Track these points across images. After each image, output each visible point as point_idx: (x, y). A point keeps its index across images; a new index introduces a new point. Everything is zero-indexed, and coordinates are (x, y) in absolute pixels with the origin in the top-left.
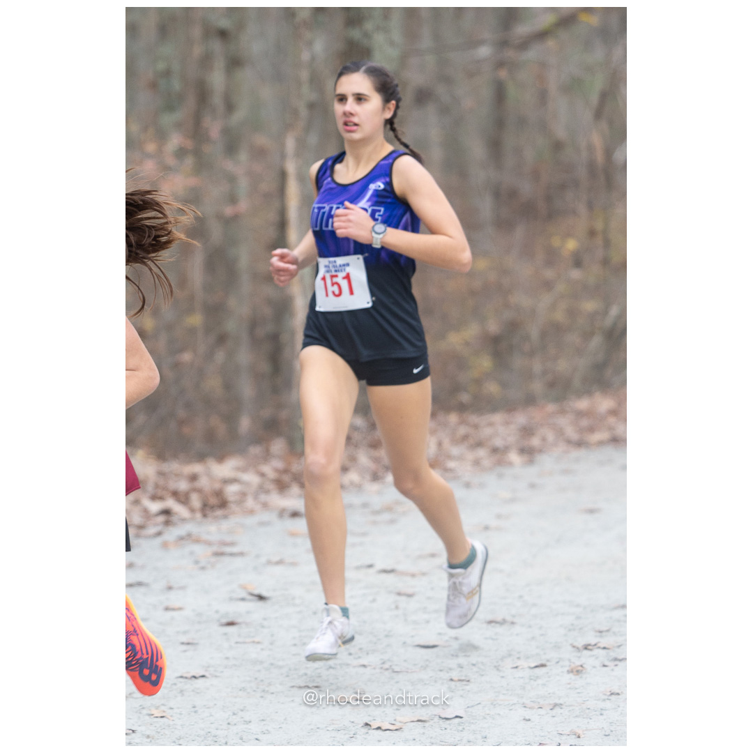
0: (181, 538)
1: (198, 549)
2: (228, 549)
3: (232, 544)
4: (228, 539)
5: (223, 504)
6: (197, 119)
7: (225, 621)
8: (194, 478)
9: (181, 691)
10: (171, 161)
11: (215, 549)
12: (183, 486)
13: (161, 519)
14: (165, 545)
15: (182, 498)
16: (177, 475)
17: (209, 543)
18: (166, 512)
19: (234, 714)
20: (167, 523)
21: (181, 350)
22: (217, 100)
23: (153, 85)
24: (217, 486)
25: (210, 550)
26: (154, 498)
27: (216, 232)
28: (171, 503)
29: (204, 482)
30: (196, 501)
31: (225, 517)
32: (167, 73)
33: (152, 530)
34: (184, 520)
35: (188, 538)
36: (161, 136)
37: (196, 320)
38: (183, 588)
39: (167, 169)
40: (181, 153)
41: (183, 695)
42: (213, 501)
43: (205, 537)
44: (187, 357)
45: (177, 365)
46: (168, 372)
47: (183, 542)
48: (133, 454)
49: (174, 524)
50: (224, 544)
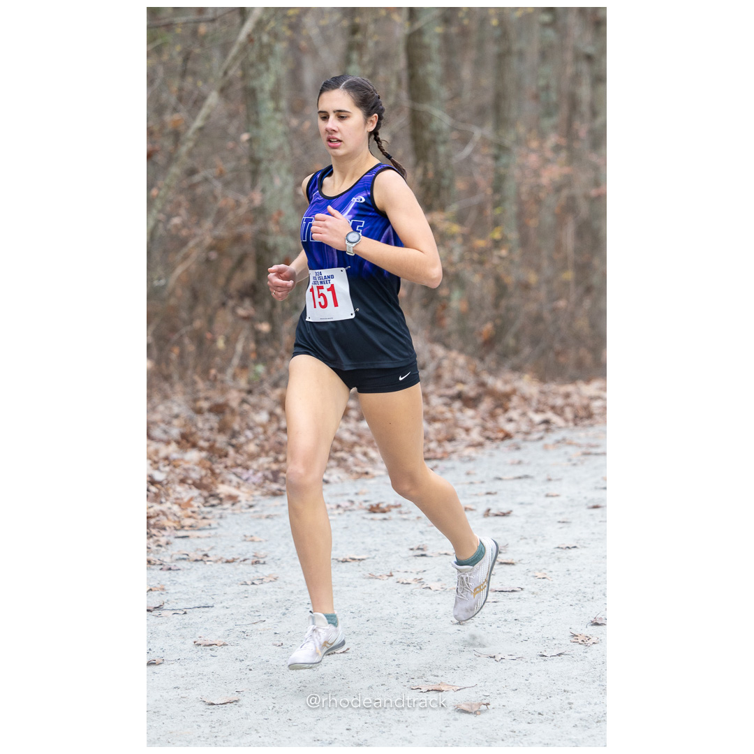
0: (558, 442)
1: (571, 450)
2: (594, 450)
3: (597, 446)
4: (594, 442)
5: (590, 416)
6: (570, 122)
7: (591, 505)
8: (567, 396)
9: (559, 558)
10: (549, 155)
11: (584, 450)
12: (559, 402)
13: (543, 427)
14: (546, 447)
15: (558, 411)
16: (554, 394)
17: (579, 446)
18: (547, 422)
19: (599, 576)
20: (547, 430)
21: (558, 298)
22: (585, 108)
23: (536, 97)
24: (585, 402)
25: (580, 451)
26: (537, 411)
27: (584, 209)
28: (550, 415)
29: (575, 399)
30: (569, 413)
31: (592, 425)
33: (536, 436)
34: (560, 428)
35: (563, 441)
36: (542, 136)
37: (569, 275)
38: (559, 480)
39: (546, 161)
40: (557, 149)
41: (559, 561)
42: (582, 413)
43: (576, 441)
44: (562, 303)
45: (554, 310)
46: (547, 316)
47: (559, 445)
48: (520, 378)
49: (552, 431)
50: (592, 446)
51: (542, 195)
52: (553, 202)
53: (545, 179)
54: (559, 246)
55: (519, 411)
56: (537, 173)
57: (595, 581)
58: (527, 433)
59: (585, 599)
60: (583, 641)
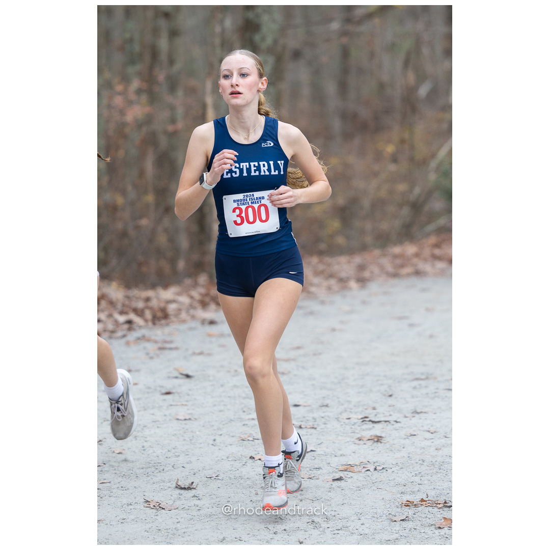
0: (138, 339)
1: (149, 346)
2: (168, 346)
3: (171, 342)
4: (168, 339)
5: (166, 316)
6: (151, 68)
7: (164, 391)
8: (148, 300)
9: (135, 437)
10: (133, 97)
11: (160, 345)
12: (140, 305)
13: (126, 326)
14: (128, 343)
15: (139, 313)
16: (137, 298)
17: (156, 342)
18: (129, 322)
19: (169, 451)
20: (130, 329)
21: (141, 217)
22: (163, 57)
23: (122, 49)
24: (162, 305)
25: (156, 346)
26: (122, 313)
27: (163, 141)
28: (132, 316)
29: (154, 303)
30: (148, 315)
31: (167, 325)
32: (131, 40)
33: (120, 334)
34: (140, 327)
35: (143, 338)
36: (125, 79)
37: (150, 198)
38: (138, 371)
39: (130, 103)
40: (139, 92)
41: (136, 439)
42: (159, 314)
43: (153, 338)
44: (144, 222)
45: (137, 228)
46: (132, 232)
47: (139, 341)
48: (109, 285)
49: (134, 330)
50: (166, 342)
51: (127, 130)
52: (137, 137)
53: (129, 117)
54: (142, 174)
55: (106, 313)
56: (122, 112)
57: (166, 455)
58: (113, 332)
59: (157, 471)
60: (154, 506)
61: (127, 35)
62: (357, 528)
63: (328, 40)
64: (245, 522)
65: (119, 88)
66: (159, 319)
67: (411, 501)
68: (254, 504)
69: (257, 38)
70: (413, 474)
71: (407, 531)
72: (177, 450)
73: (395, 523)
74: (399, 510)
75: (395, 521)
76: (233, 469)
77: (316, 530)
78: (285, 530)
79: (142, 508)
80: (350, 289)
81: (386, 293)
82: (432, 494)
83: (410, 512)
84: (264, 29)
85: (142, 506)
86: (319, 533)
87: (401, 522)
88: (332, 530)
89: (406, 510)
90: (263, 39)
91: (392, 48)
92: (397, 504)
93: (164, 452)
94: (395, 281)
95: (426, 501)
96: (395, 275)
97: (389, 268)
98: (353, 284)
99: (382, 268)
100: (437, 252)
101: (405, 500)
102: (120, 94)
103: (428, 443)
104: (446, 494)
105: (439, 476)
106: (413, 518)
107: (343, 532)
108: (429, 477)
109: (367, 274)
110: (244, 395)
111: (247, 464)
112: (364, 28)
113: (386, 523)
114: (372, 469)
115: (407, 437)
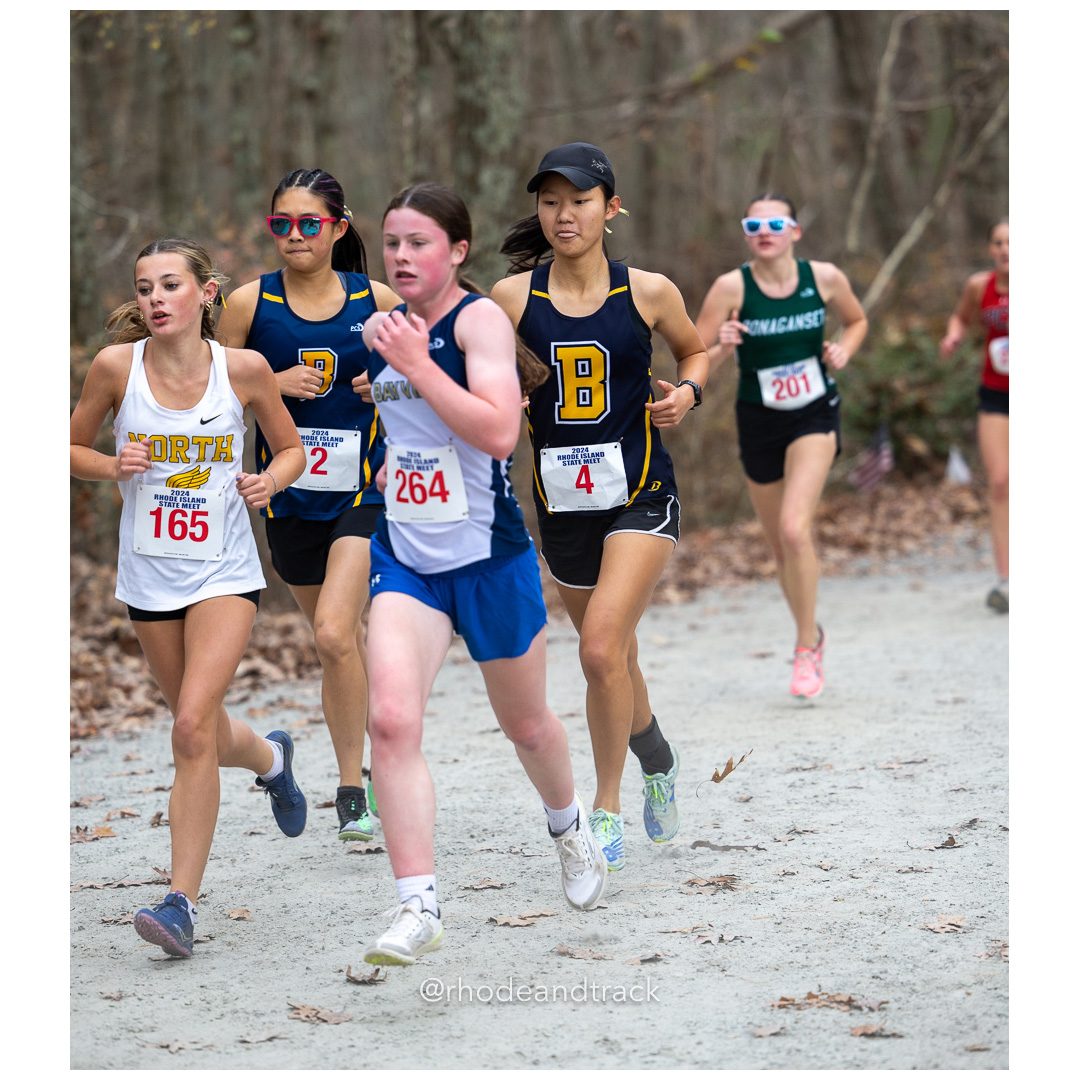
32: (244, 144)
61: (237, 136)
62: (690, 1049)
63: (616, 135)
64: (479, 1043)
65: (226, 235)
66: (309, 666)
67: (788, 997)
68: (495, 1010)
69: (481, 134)
70: (793, 947)
71: (783, 1054)
72: (346, 911)
73: (760, 1039)
74: (767, 1015)
75: (760, 1036)
76: (454, 944)
77: (612, 1057)
78: (553, 1057)
79: (286, 1020)
80: (668, 602)
81: (734, 610)
82: (829, 985)
83: (787, 1018)
84: (495, 118)
85: (285, 1017)
86: (618, 1061)
87: (772, 1038)
88: (642, 1054)
89: (780, 1015)
90: (493, 137)
91: (736, 147)
92: (763, 1004)
93: (323, 915)
94: (752, 586)
95: (816, 997)
96: (751, 576)
97: (740, 562)
98: (671, 593)
99: (726, 562)
100: (829, 530)
101: (778, 996)
102: (226, 245)
103: (820, 888)
104: (855, 983)
105: (841, 949)
106: (794, 1029)
107: (663, 1058)
108: (823, 953)
109: (697, 574)
110: (472, 806)
111: (480, 934)
112: (681, 111)
113: (744, 1040)
114: (715, 941)
115: (778, 878)
